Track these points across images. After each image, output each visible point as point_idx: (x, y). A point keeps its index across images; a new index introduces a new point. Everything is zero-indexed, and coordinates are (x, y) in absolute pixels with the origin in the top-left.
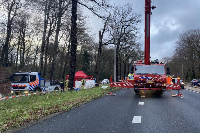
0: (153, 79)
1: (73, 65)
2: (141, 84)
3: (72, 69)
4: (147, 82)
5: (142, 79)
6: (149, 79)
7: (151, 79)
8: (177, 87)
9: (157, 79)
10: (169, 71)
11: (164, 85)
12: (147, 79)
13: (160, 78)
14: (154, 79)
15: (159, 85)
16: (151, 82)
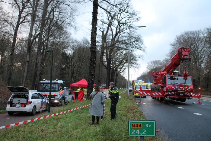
0: (183, 89)
1: (94, 73)
2: (172, 93)
3: (92, 77)
4: (179, 91)
5: (175, 89)
6: (180, 89)
7: (182, 89)
8: (198, 96)
9: (187, 89)
10: (194, 82)
11: (191, 94)
12: (179, 89)
13: (189, 88)
14: (185, 89)
15: (187, 94)
16: (182, 91)
